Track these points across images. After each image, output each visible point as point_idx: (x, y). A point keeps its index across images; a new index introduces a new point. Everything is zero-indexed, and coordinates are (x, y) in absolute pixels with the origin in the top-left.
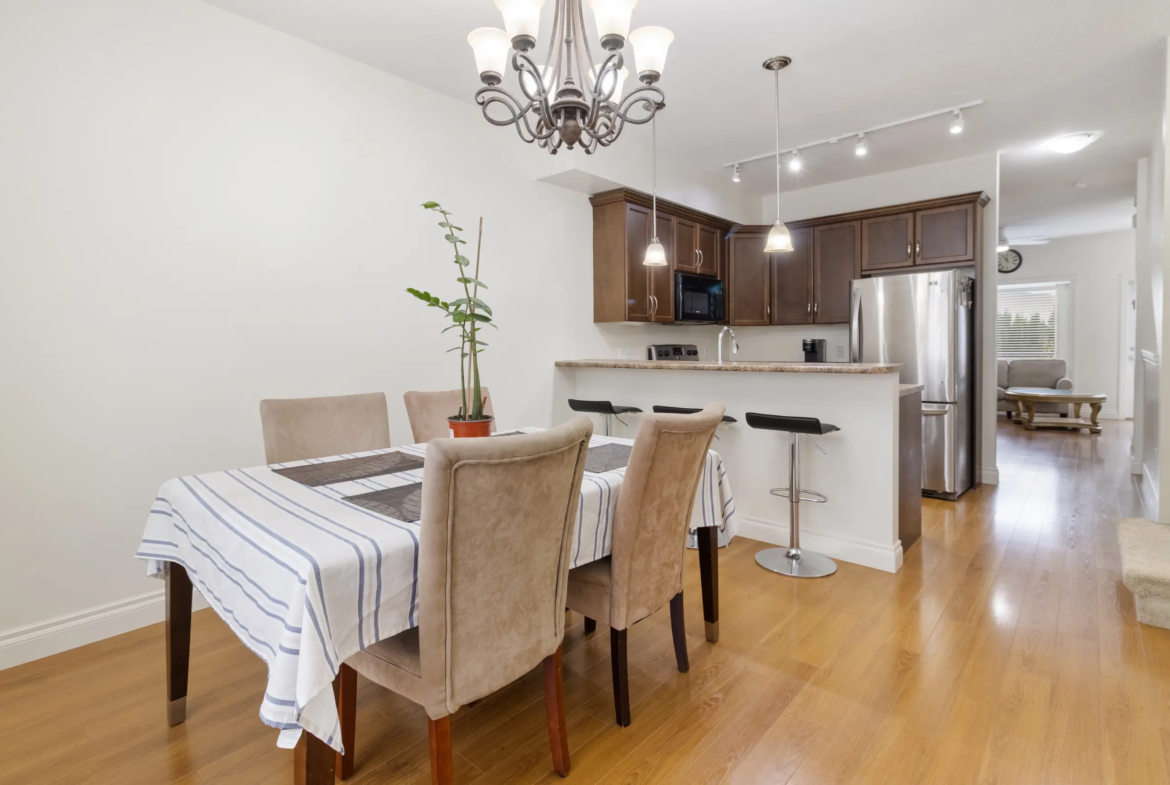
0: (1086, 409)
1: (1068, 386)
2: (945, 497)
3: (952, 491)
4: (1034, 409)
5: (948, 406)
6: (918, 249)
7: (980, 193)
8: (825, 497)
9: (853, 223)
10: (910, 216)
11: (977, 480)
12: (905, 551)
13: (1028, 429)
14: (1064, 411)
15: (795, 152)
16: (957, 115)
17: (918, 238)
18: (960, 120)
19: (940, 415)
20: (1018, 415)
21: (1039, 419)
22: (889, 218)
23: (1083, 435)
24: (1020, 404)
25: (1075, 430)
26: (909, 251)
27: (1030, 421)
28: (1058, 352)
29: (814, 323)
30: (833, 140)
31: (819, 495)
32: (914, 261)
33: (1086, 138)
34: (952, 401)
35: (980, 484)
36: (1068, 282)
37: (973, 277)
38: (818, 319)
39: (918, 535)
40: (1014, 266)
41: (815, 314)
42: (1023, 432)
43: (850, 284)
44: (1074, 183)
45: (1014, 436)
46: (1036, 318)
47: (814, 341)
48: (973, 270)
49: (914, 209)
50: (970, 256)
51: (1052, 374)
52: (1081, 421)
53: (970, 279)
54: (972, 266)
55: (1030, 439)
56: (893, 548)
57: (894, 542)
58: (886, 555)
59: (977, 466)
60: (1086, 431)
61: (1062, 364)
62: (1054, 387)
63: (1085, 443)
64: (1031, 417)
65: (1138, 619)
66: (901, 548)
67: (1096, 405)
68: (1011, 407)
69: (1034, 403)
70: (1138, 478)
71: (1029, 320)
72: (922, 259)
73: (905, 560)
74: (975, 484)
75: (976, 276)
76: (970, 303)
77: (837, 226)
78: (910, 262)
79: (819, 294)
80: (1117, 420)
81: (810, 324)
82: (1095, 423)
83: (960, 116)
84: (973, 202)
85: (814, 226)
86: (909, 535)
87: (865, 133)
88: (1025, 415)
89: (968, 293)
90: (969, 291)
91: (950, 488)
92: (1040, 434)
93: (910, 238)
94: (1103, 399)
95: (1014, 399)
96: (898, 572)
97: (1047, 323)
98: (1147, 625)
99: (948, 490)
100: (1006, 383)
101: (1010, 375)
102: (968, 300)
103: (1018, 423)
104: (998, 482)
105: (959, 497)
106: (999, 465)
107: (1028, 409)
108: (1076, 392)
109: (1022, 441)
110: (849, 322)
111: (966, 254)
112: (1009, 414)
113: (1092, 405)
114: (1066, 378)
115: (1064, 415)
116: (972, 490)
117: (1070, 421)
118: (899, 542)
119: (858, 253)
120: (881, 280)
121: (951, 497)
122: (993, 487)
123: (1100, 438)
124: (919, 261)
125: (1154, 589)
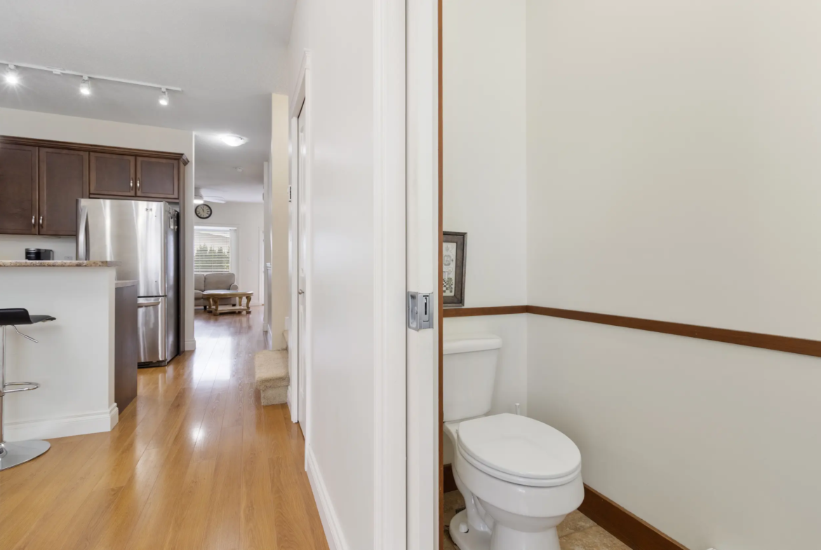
0: (244, 300)
1: (236, 288)
2: (159, 365)
3: (163, 359)
4: (219, 303)
5: (160, 298)
6: (138, 185)
7: (182, 154)
8: (36, 384)
9: (81, 153)
10: (132, 159)
11: (181, 349)
12: (120, 412)
13: (215, 315)
14: (233, 303)
15: (12, 67)
16: (164, 92)
17: (139, 176)
18: (166, 96)
19: (155, 305)
20: (210, 307)
21: (221, 308)
22: (114, 156)
23: (243, 315)
24: (211, 300)
25: (239, 313)
26: (131, 184)
27: (216, 310)
28: (230, 269)
29: (39, 234)
30: (57, 71)
31: (30, 384)
32: (136, 193)
33: (240, 139)
34: (163, 294)
35: (184, 351)
36: (235, 228)
37: (178, 210)
38: (43, 231)
39: (133, 395)
40: (207, 215)
41: (40, 226)
42: (212, 317)
43: (77, 202)
44: (236, 168)
45: (208, 320)
46: (220, 250)
47: (39, 250)
48: (178, 206)
49: (136, 154)
50: (176, 196)
51: (228, 282)
52: (242, 308)
53: (176, 211)
54: (177, 203)
55: (216, 320)
56: (109, 411)
57: (110, 405)
58: (103, 417)
59: (181, 340)
60: (244, 312)
61: (232, 275)
62: (229, 289)
63: (244, 319)
64: (217, 308)
65: (262, 404)
66: (117, 409)
67: (249, 298)
68: (206, 303)
69: (219, 299)
70: (266, 332)
71: (217, 251)
72: (142, 192)
73: (120, 419)
74: (180, 352)
75: (180, 210)
76: (176, 227)
77: (65, 151)
78: (132, 193)
79: (44, 208)
80: (258, 306)
81: (36, 234)
82: (248, 308)
83: (166, 93)
84: (176, 160)
85: (39, 147)
86: (124, 397)
87: (89, 78)
88: (214, 307)
89: (174, 221)
90: (176, 219)
91: (162, 357)
92: (221, 318)
93: (132, 175)
94: (252, 294)
95: (207, 298)
96: (113, 429)
97: (226, 253)
98: (266, 406)
99: (161, 359)
100: (203, 288)
101: (206, 282)
102: (174, 225)
103: (210, 312)
104: (195, 349)
105: (168, 363)
106: (196, 338)
107: (215, 303)
108: (240, 291)
109: (212, 321)
110: (76, 236)
111: (173, 194)
112: (205, 307)
113: (247, 297)
114: (235, 284)
115: (234, 305)
116: (178, 356)
117: (237, 307)
118: (116, 404)
119: (86, 179)
120: (108, 202)
121: (163, 364)
122: (192, 352)
123: (251, 316)
124: (139, 193)
125: (268, 384)
